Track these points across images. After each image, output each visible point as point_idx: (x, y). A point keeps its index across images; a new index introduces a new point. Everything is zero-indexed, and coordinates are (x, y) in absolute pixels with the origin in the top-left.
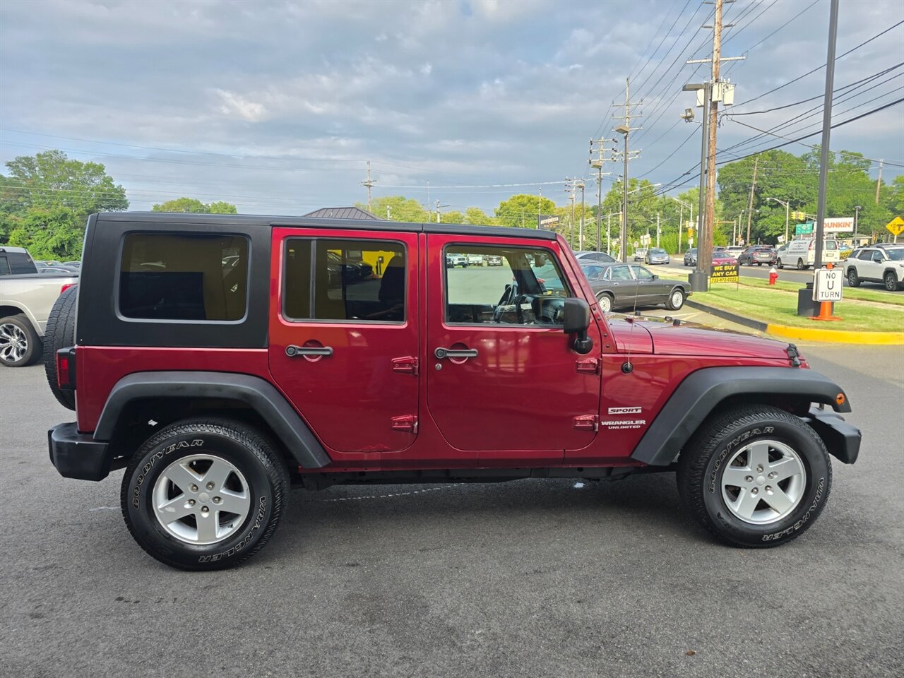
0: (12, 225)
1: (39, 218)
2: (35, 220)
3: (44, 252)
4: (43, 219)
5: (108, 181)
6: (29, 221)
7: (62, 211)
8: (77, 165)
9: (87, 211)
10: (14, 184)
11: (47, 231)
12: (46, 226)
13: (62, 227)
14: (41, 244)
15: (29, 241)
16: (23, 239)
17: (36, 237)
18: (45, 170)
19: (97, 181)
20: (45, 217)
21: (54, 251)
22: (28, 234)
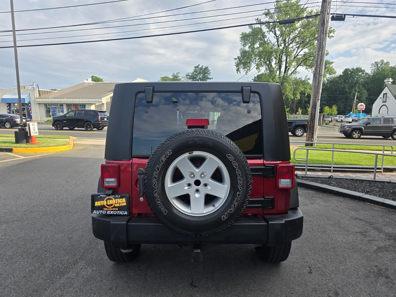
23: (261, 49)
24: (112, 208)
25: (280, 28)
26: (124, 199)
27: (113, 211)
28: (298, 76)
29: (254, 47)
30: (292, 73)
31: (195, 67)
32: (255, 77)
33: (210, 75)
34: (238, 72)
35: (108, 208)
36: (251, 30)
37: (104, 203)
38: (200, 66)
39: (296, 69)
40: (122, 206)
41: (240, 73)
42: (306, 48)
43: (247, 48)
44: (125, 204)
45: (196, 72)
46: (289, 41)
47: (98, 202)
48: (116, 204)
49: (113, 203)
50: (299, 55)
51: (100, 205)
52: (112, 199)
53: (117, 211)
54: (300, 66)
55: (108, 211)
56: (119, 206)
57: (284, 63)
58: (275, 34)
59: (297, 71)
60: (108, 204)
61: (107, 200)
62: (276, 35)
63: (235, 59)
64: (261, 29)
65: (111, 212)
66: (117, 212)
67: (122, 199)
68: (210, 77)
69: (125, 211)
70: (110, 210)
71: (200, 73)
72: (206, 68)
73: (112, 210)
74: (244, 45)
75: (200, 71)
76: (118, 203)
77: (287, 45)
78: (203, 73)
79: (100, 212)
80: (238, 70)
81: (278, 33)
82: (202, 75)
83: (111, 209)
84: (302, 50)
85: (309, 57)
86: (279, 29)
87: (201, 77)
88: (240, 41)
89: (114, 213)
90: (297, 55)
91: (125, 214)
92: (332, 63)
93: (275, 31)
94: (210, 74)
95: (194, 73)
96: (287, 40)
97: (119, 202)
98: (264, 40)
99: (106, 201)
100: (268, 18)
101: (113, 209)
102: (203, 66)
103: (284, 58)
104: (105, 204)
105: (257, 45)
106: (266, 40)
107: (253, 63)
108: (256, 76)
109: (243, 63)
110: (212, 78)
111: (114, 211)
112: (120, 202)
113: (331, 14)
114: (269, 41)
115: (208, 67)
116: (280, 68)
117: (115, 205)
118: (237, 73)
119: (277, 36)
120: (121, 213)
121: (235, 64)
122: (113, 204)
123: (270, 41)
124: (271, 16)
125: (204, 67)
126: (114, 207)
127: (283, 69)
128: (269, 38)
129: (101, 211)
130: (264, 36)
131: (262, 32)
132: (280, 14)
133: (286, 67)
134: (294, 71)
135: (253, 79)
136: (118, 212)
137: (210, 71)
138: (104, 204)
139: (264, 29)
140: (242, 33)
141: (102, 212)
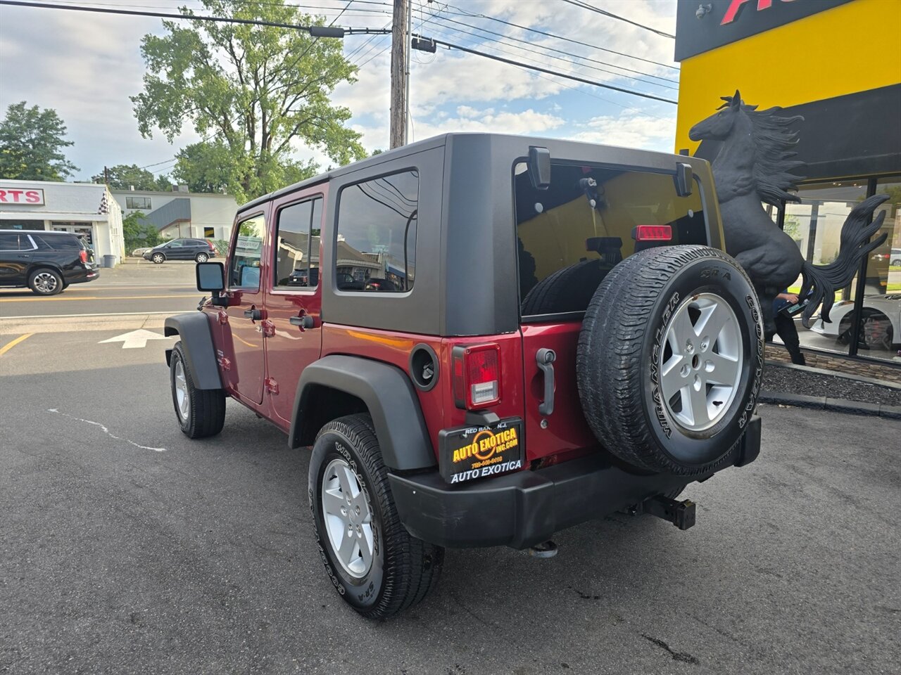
23: (201, 83)
24: (490, 459)
25: (243, 42)
26: (513, 430)
27: (493, 467)
28: (294, 157)
29: (181, 77)
30: (280, 149)
31: (12, 108)
32: (182, 151)
33: (63, 134)
34: (145, 134)
35: (481, 461)
36: (171, 33)
37: (473, 449)
38: (28, 107)
39: (287, 141)
40: (510, 448)
41: (150, 135)
42: (305, 96)
43: (163, 76)
44: (515, 442)
45: (18, 122)
46: (265, 77)
47: (461, 450)
48: (498, 445)
49: (492, 445)
50: (290, 109)
51: (463, 457)
52: (490, 436)
53: (500, 463)
54: (295, 136)
55: (484, 469)
56: (503, 449)
57: (259, 124)
58: (232, 53)
59: (291, 146)
60: (482, 449)
61: (478, 442)
62: (235, 57)
63: (133, 100)
64: (196, 35)
65: (489, 470)
66: (502, 467)
67: (508, 432)
68: (66, 141)
69: (516, 460)
70: (485, 466)
71: (29, 126)
72: (50, 115)
73: (491, 465)
74: (156, 67)
75: (28, 121)
76: (502, 444)
77: (262, 84)
78: (39, 128)
79: (467, 475)
80: (144, 129)
81: (239, 52)
82: (35, 131)
83: (488, 462)
84: (296, 99)
85: (312, 118)
86: (240, 43)
87: (33, 137)
88: (144, 57)
89: (496, 472)
90: (287, 110)
91: (518, 467)
92: (359, 136)
93: (231, 46)
94: (65, 131)
95: (11, 124)
96: (261, 71)
97: (503, 441)
98: (207, 62)
99: (476, 445)
100: (212, 11)
101: (493, 461)
102: (36, 107)
103: (258, 113)
104: (475, 451)
105: (189, 74)
106: (211, 63)
107: (185, 116)
108: (185, 148)
109: (158, 114)
110: (72, 144)
111: (495, 464)
112: (506, 440)
113: (413, 35)
114: (218, 69)
115: (56, 113)
116: (252, 135)
117: (496, 450)
118: (143, 135)
119: (237, 58)
120: (509, 466)
121: (135, 113)
122: (492, 448)
123: (221, 68)
124: (218, 7)
125: (41, 111)
126: (496, 455)
127: (258, 138)
128: (217, 61)
129: (469, 472)
130: (205, 55)
131: (199, 42)
132: (240, 9)
133: (265, 135)
134: (283, 144)
135: (177, 155)
136: (504, 465)
137: (62, 122)
138: (474, 453)
139: (204, 36)
140: (146, 36)
141: (471, 474)
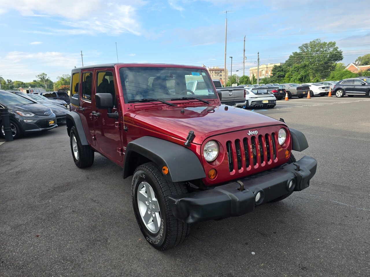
0: (287, 71)
1: (297, 67)
2: (295, 68)
3: (296, 80)
4: (297, 68)
5: (336, 49)
6: (293, 69)
7: (305, 64)
8: (325, 44)
9: (325, 63)
10: (300, 55)
11: (298, 72)
12: (298, 70)
13: (303, 70)
14: (295, 77)
15: (292, 76)
16: (290, 76)
17: (294, 75)
18: (312, 48)
19: (331, 49)
20: (299, 67)
21: (299, 80)
22: (292, 74)
